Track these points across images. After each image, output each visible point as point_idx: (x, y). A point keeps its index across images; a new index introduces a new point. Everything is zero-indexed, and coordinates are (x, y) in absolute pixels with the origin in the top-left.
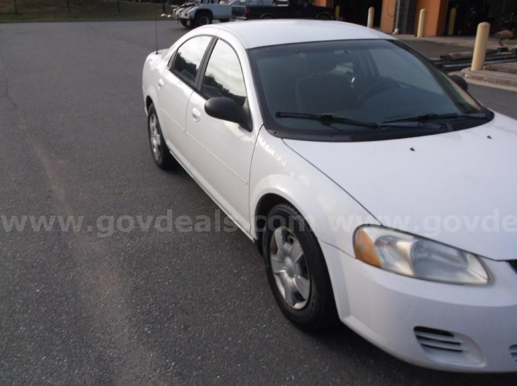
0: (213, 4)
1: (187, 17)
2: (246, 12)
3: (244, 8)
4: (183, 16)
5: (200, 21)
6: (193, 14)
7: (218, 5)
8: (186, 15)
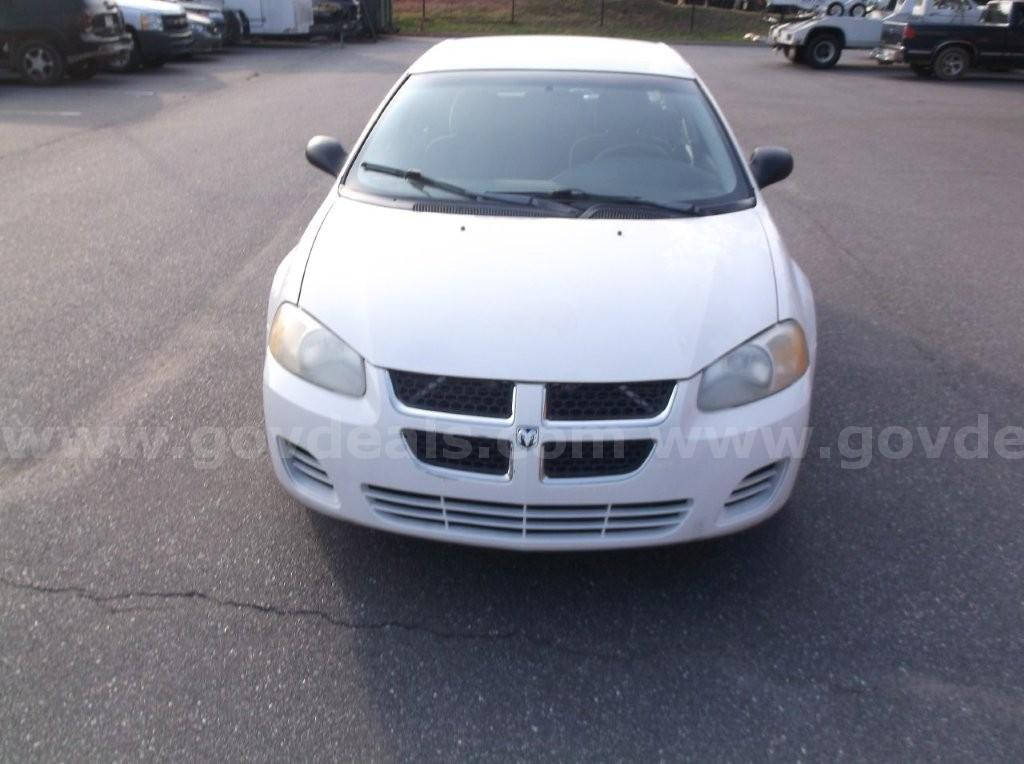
0: (851, 18)
1: (790, 42)
2: (904, 37)
3: (903, 27)
4: (783, 39)
5: (815, 52)
6: (803, 37)
7: (862, 19)
8: (789, 37)
